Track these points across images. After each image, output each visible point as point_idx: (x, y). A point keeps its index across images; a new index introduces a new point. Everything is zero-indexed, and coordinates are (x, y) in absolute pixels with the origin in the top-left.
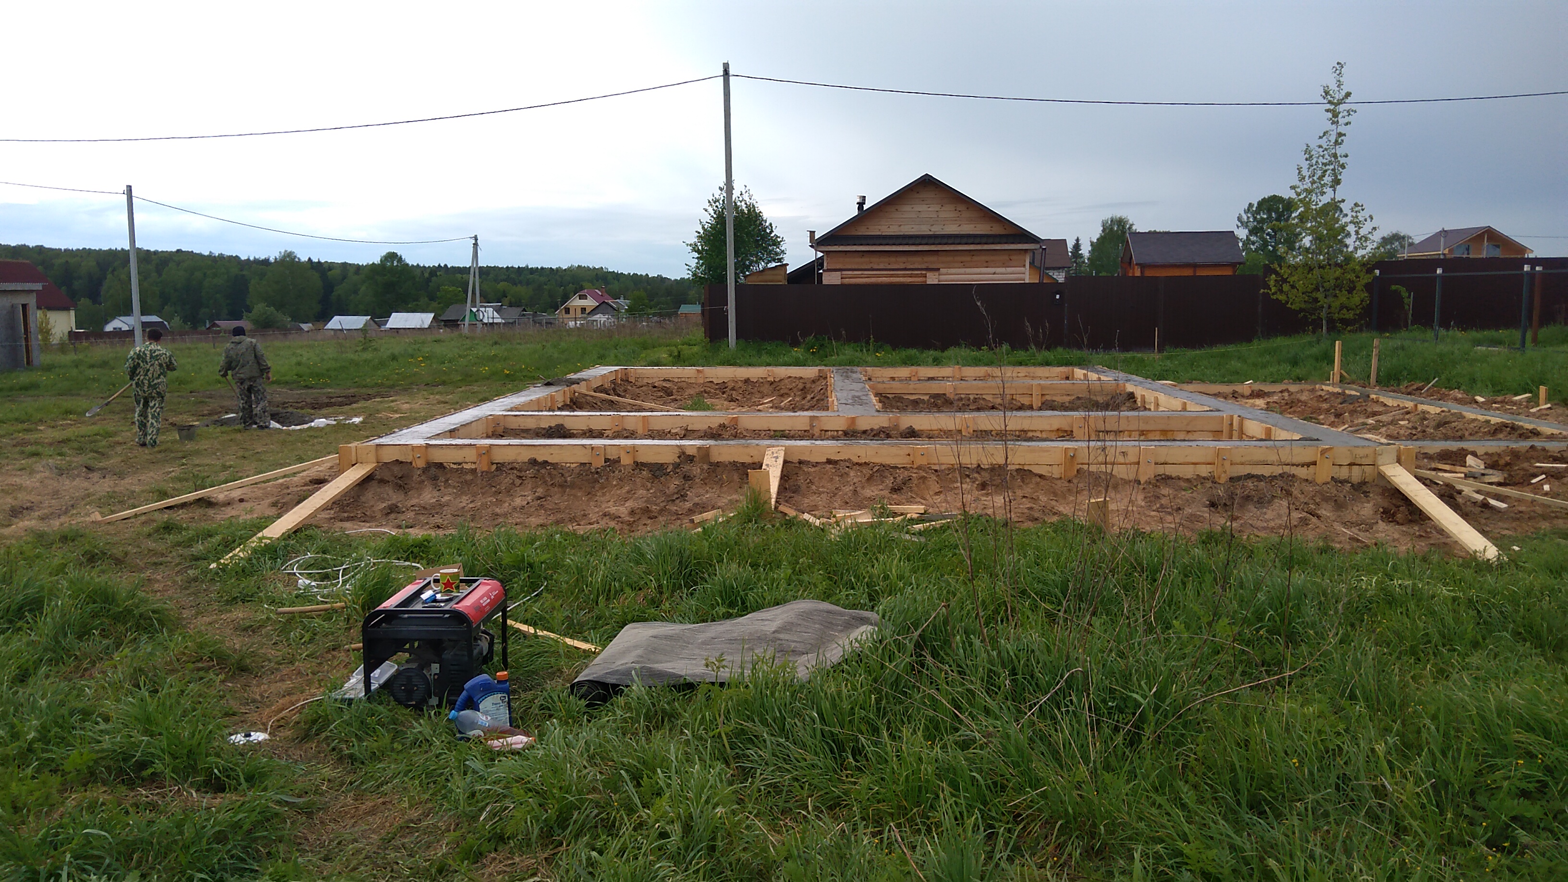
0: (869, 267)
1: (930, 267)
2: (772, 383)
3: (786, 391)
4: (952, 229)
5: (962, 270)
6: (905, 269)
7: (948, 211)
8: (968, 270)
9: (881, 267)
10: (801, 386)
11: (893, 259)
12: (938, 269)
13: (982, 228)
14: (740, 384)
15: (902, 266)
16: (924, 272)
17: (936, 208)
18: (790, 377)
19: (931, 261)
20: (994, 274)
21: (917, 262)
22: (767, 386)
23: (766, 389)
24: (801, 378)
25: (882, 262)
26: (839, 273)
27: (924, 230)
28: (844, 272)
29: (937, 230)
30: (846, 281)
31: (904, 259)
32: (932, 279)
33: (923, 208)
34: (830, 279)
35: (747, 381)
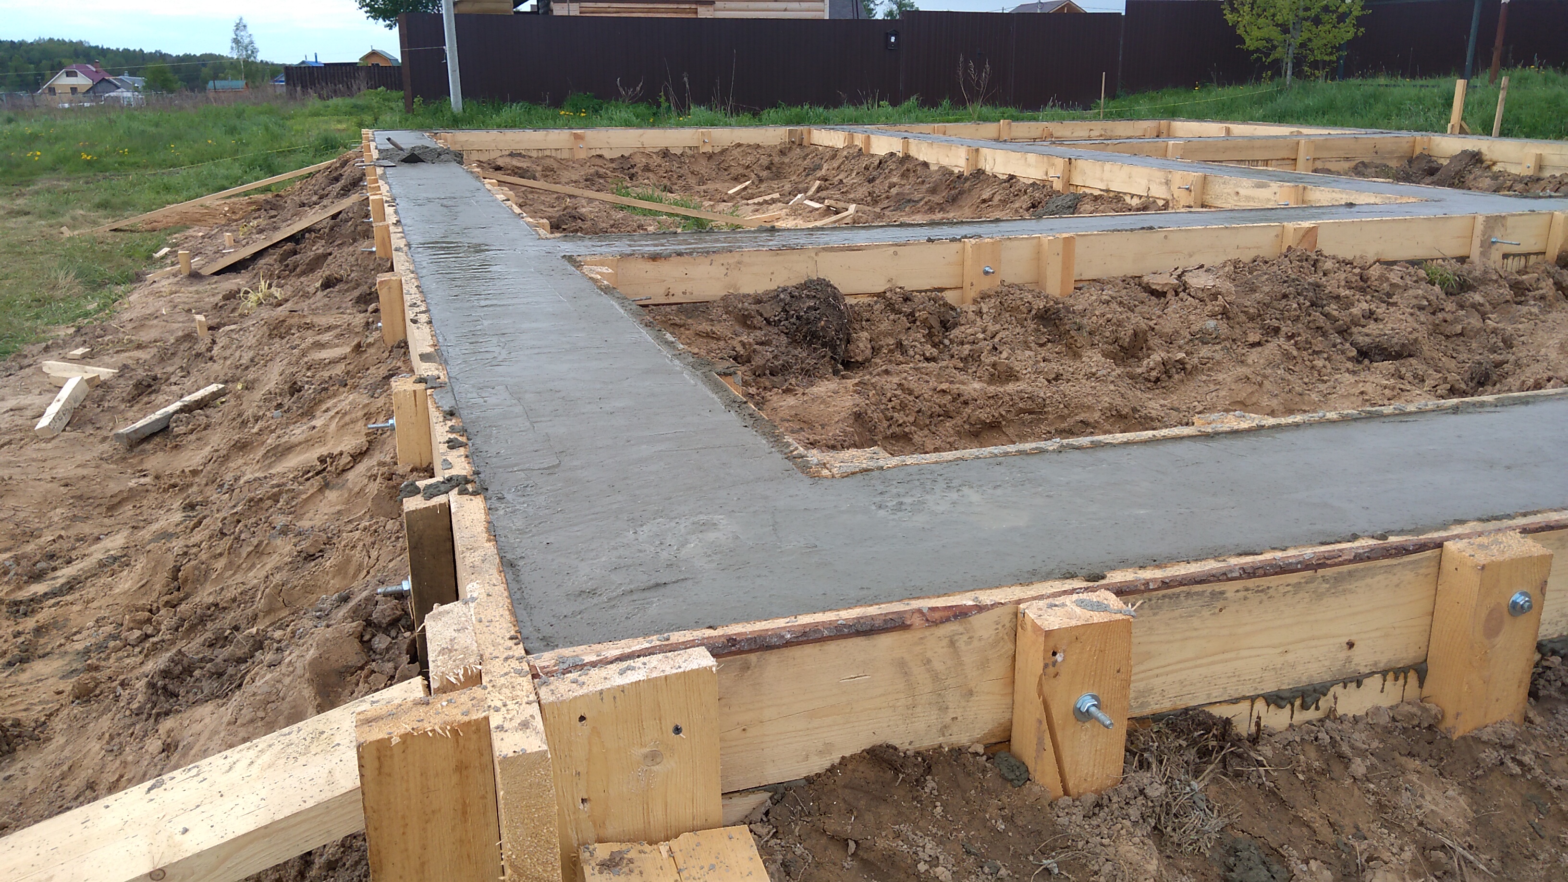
2: (710, 157)
3: (741, 171)
5: (744, 5)
6: (669, 3)
8: (751, 5)
10: (765, 161)
14: (658, 160)
16: (695, 6)
18: (739, 145)
22: (704, 162)
23: (703, 167)
24: (758, 146)
28: (583, 4)
32: (705, 15)
34: (565, 13)
35: (665, 154)
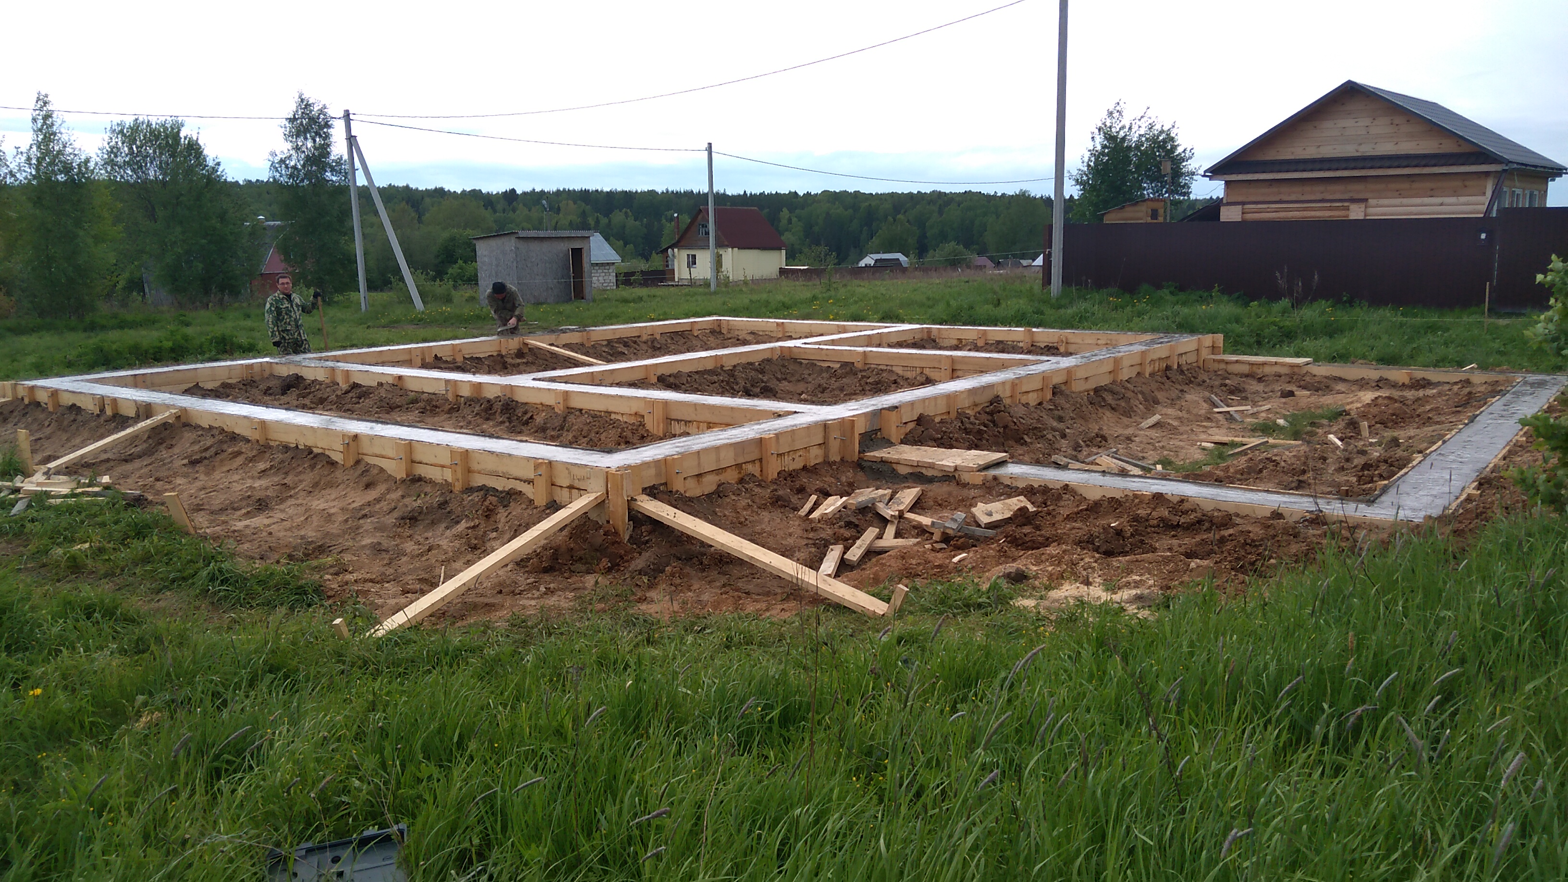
0: (1277, 199)
1: (1356, 196)
4: (1386, 148)
5: (1398, 201)
6: (1323, 201)
7: (1381, 126)
8: (1406, 201)
9: (1293, 197)
11: (1307, 188)
12: (1366, 200)
13: (1427, 146)
15: (1319, 197)
16: (1346, 204)
17: (1364, 122)
19: (1356, 191)
20: (1442, 204)
21: (1337, 191)
25: (1295, 193)
26: (1239, 208)
27: (1350, 150)
28: (1247, 206)
29: (1367, 150)
30: (1249, 217)
31: (1321, 188)
32: (1356, 213)
33: (1348, 123)
34: (1230, 215)
